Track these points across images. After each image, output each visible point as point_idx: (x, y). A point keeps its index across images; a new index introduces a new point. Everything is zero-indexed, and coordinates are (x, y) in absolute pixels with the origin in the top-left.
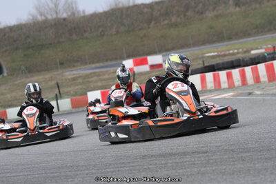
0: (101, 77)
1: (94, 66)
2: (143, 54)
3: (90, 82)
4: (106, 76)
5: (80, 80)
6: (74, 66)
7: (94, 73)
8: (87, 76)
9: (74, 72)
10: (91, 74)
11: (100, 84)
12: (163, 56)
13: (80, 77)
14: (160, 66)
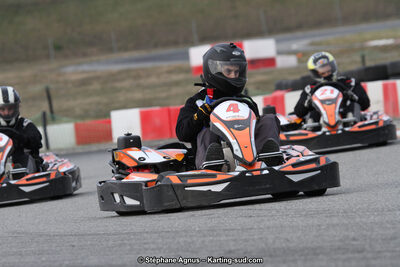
0: (142, 81)
1: (126, 55)
2: (235, 36)
3: (118, 90)
4: (153, 80)
5: (96, 86)
6: (85, 55)
7: (128, 71)
8: (114, 77)
9: (86, 68)
10: (120, 72)
11: (138, 95)
12: (278, 41)
13: (97, 78)
14: (270, 62)
